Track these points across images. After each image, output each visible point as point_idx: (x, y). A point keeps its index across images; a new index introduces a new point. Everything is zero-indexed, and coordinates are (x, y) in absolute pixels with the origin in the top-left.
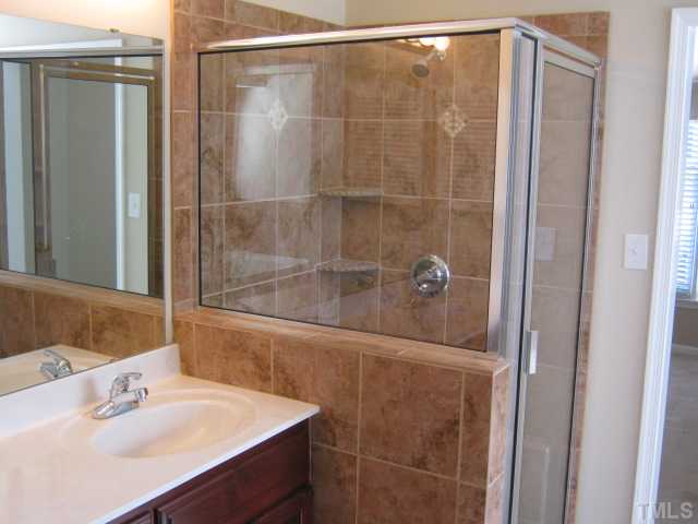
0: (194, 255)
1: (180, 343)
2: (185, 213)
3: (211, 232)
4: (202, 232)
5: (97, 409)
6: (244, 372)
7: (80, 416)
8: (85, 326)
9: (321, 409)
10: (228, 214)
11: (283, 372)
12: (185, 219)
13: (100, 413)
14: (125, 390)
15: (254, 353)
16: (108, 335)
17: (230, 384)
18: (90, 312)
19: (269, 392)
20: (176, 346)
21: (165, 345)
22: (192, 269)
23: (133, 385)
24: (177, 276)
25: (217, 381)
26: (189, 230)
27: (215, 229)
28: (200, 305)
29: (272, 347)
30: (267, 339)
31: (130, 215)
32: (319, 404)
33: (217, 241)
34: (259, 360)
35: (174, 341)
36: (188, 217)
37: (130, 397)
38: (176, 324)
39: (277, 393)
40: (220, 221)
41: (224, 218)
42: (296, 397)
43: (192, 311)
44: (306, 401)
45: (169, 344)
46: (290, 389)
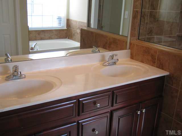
0: (138, 25)
1: (131, 49)
2: (137, 12)
3: (144, 18)
4: (142, 18)
5: (104, 63)
6: (148, 59)
7: (99, 65)
8: (106, 43)
9: (170, 73)
10: (150, 14)
11: (160, 61)
12: (137, 13)
13: (105, 64)
14: (112, 59)
15: (152, 54)
16: (112, 46)
17: (144, 63)
18: (108, 39)
19: (155, 67)
20: (130, 50)
21: (126, 49)
22: (137, 29)
23: (115, 58)
24: (132, 30)
25: (140, 62)
26: (137, 17)
27: (146, 18)
28: (138, 39)
29: (157, 53)
30: (156, 50)
31: (125, 17)
32: (169, 72)
33: (146, 22)
34: (153, 56)
35: (129, 49)
36: (138, 13)
37: (113, 61)
38: (130, 44)
39: (157, 67)
40: (148, 15)
41: (149, 14)
42: (163, 69)
43: (136, 41)
44: (166, 70)
45: (128, 49)
46: (161, 67)
